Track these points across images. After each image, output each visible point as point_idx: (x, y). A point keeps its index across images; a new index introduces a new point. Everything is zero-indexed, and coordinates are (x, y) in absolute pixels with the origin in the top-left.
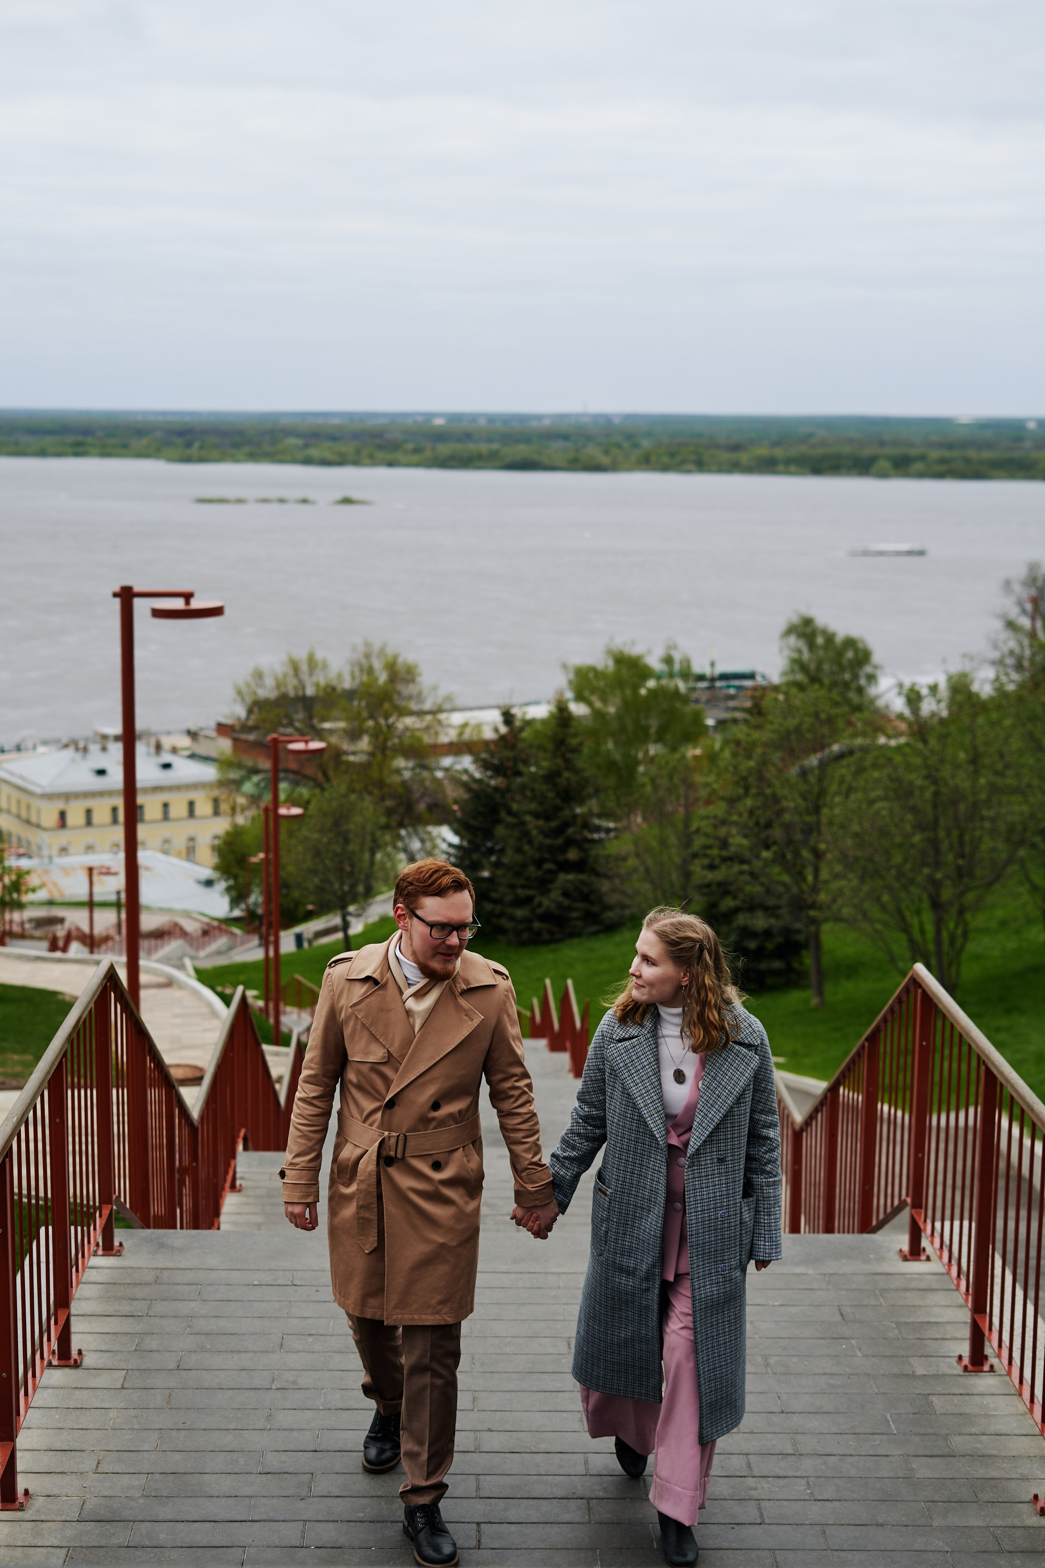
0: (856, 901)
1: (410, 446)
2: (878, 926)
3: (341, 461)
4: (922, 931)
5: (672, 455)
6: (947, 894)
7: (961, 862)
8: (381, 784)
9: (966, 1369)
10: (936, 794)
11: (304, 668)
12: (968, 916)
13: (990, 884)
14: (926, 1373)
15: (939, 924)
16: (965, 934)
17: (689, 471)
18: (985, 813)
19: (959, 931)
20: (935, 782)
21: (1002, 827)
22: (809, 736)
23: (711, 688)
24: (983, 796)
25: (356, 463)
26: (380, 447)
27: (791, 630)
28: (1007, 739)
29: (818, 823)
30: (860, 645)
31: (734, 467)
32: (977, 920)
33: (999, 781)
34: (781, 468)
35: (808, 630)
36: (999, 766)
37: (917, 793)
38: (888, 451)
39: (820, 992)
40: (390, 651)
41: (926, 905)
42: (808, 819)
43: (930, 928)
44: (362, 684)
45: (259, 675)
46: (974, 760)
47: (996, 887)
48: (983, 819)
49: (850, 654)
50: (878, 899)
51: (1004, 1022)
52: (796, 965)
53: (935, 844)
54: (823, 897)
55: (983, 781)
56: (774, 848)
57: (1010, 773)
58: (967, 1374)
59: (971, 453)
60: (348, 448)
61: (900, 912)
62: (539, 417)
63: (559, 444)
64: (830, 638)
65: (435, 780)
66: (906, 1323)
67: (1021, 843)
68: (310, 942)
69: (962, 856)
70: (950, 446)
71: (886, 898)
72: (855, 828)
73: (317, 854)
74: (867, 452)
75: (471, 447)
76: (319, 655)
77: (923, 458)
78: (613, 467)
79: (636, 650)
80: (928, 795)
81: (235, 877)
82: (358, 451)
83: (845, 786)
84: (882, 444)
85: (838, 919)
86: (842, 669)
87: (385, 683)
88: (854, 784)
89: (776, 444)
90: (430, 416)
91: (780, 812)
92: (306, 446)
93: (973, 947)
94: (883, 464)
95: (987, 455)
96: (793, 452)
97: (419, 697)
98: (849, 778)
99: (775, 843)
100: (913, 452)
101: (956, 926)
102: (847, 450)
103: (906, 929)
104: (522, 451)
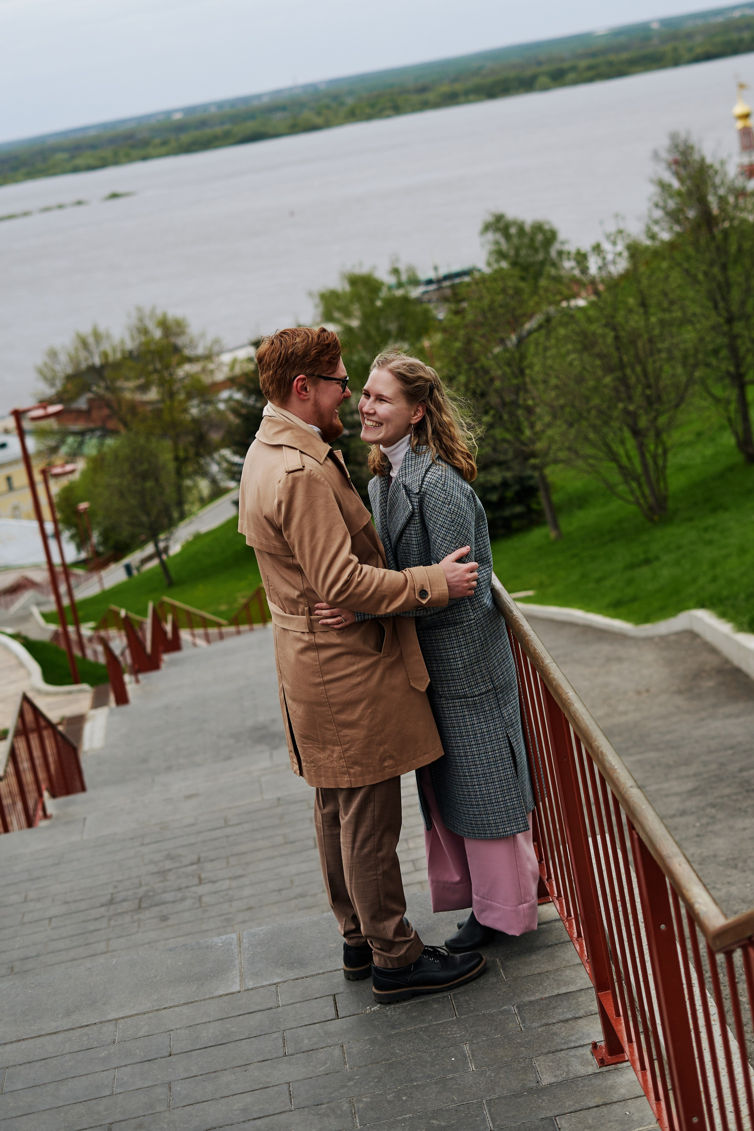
0: (567, 444)
1: (157, 141)
2: (591, 461)
3: (103, 164)
4: (629, 458)
5: (372, 106)
6: (643, 422)
7: (648, 392)
8: (174, 424)
9: (602, 1063)
10: (617, 338)
11: (91, 340)
12: (664, 437)
13: (677, 406)
14: (553, 1080)
15: (641, 447)
16: (665, 452)
17: (388, 116)
18: (660, 345)
19: (660, 451)
20: (614, 329)
21: (677, 354)
22: (501, 311)
23: (440, 288)
24: (657, 332)
25: (116, 162)
26: (133, 147)
27: (487, 228)
28: (667, 278)
29: (525, 384)
30: (547, 227)
31: (425, 106)
32: (674, 437)
33: (667, 316)
34: (462, 98)
35: (501, 225)
36: (665, 305)
37: (600, 341)
38: (545, 68)
39: (556, 526)
40: (159, 312)
41: (627, 434)
42: (515, 382)
43: (634, 453)
44: (141, 344)
45: (53, 354)
46: (644, 304)
47: (683, 406)
48: (659, 351)
49: (540, 237)
50: (586, 439)
51: (710, 521)
52: (534, 506)
53: (624, 380)
54: (540, 446)
55: (653, 319)
56: (492, 412)
57: (675, 307)
58: (604, 1069)
59: (612, 57)
60: (107, 152)
61: (607, 446)
62: (259, 97)
63: (278, 116)
64: (521, 229)
65: (218, 411)
66: (531, 1002)
67: (696, 366)
68: (138, 569)
69: (649, 386)
70: (594, 55)
71: (592, 435)
72: (553, 381)
73: (122, 495)
74: (528, 72)
75: (208, 132)
76: (102, 329)
77: (574, 69)
78: (327, 125)
79: (363, 270)
80: (610, 340)
81: (76, 526)
82: (116, 154)
83: (541, 347)
84: (539, 63)
85: (556, 461)
86: (536, 251)
87: (161, 339)
88: (548, 344)
89: (455, 80)
90: (169, 113)
91: (492, 380)
92: (72, 158)
93: (674, 460)
94: (543, 80)
95: (624, 56)
96: (470, 84)
97: (192, 344)
98: (542, 340)
99: (492, 408)
100: (566, 65)
101: (656, 447)
102: (512, 74)
103: (614, 457)
104: (251, 126)
